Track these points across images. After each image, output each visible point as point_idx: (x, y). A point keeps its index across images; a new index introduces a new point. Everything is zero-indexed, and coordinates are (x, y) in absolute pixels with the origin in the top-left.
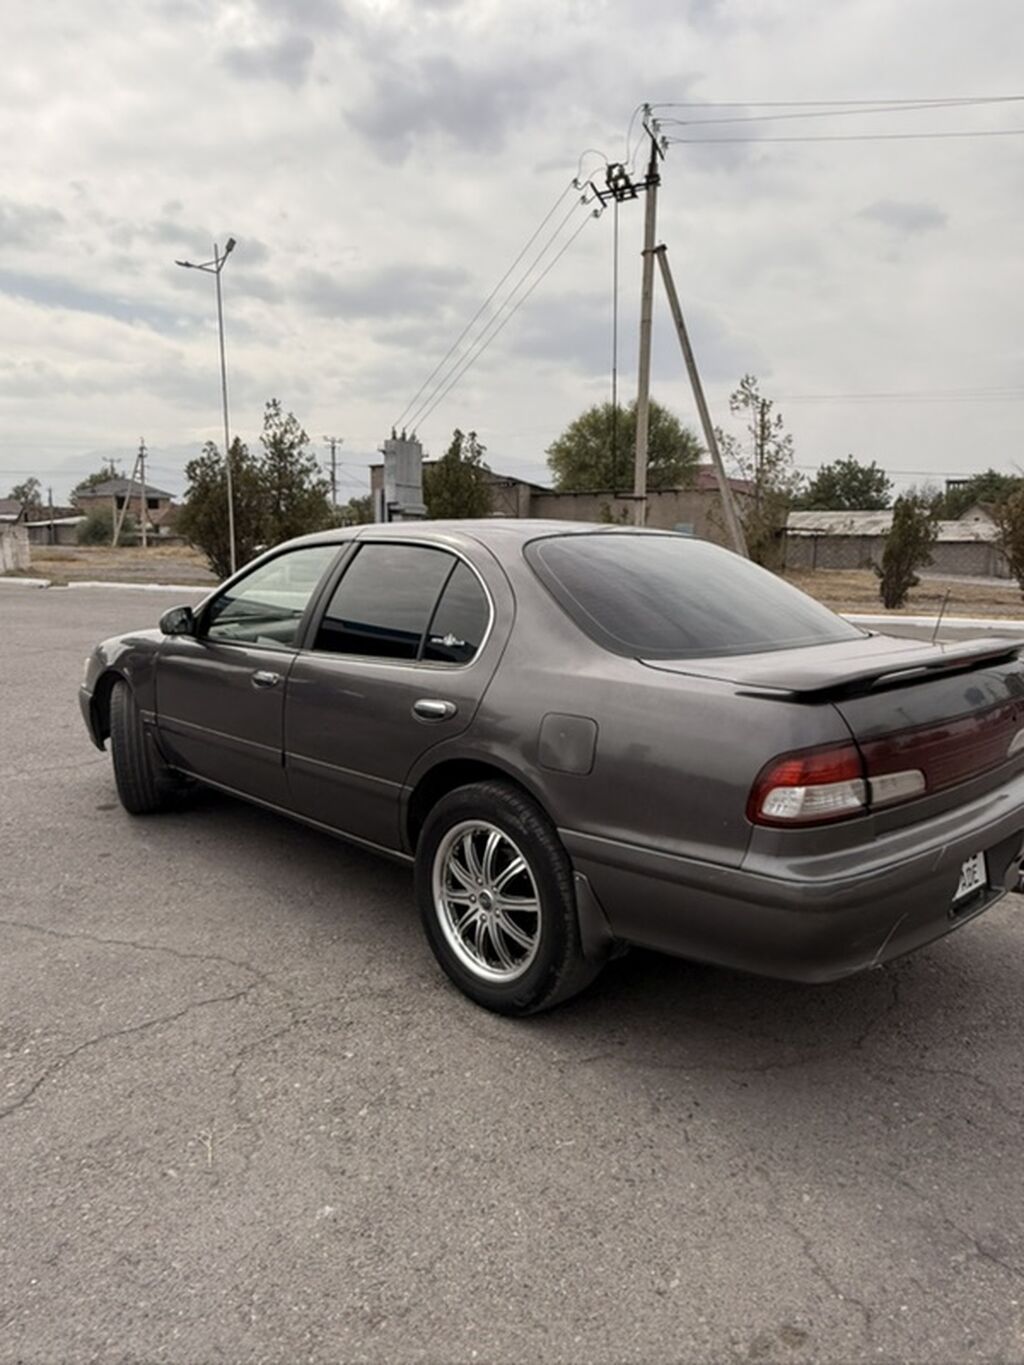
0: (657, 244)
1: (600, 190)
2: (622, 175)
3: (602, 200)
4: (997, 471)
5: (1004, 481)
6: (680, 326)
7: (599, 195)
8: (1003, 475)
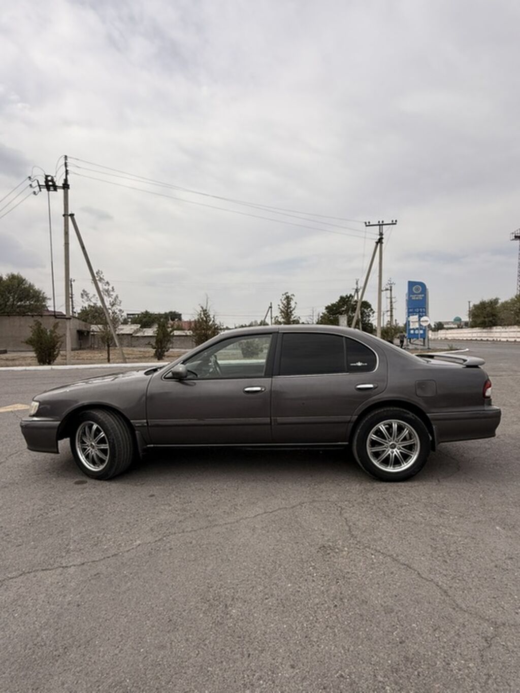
0: (70, 213)
1: (40, 184)
2: (52, 181)
3: (40, 188)
4: (148, 310)
5: (151, 314)
6: (83, 248)
7: (39, 186)
8: (151, 312)
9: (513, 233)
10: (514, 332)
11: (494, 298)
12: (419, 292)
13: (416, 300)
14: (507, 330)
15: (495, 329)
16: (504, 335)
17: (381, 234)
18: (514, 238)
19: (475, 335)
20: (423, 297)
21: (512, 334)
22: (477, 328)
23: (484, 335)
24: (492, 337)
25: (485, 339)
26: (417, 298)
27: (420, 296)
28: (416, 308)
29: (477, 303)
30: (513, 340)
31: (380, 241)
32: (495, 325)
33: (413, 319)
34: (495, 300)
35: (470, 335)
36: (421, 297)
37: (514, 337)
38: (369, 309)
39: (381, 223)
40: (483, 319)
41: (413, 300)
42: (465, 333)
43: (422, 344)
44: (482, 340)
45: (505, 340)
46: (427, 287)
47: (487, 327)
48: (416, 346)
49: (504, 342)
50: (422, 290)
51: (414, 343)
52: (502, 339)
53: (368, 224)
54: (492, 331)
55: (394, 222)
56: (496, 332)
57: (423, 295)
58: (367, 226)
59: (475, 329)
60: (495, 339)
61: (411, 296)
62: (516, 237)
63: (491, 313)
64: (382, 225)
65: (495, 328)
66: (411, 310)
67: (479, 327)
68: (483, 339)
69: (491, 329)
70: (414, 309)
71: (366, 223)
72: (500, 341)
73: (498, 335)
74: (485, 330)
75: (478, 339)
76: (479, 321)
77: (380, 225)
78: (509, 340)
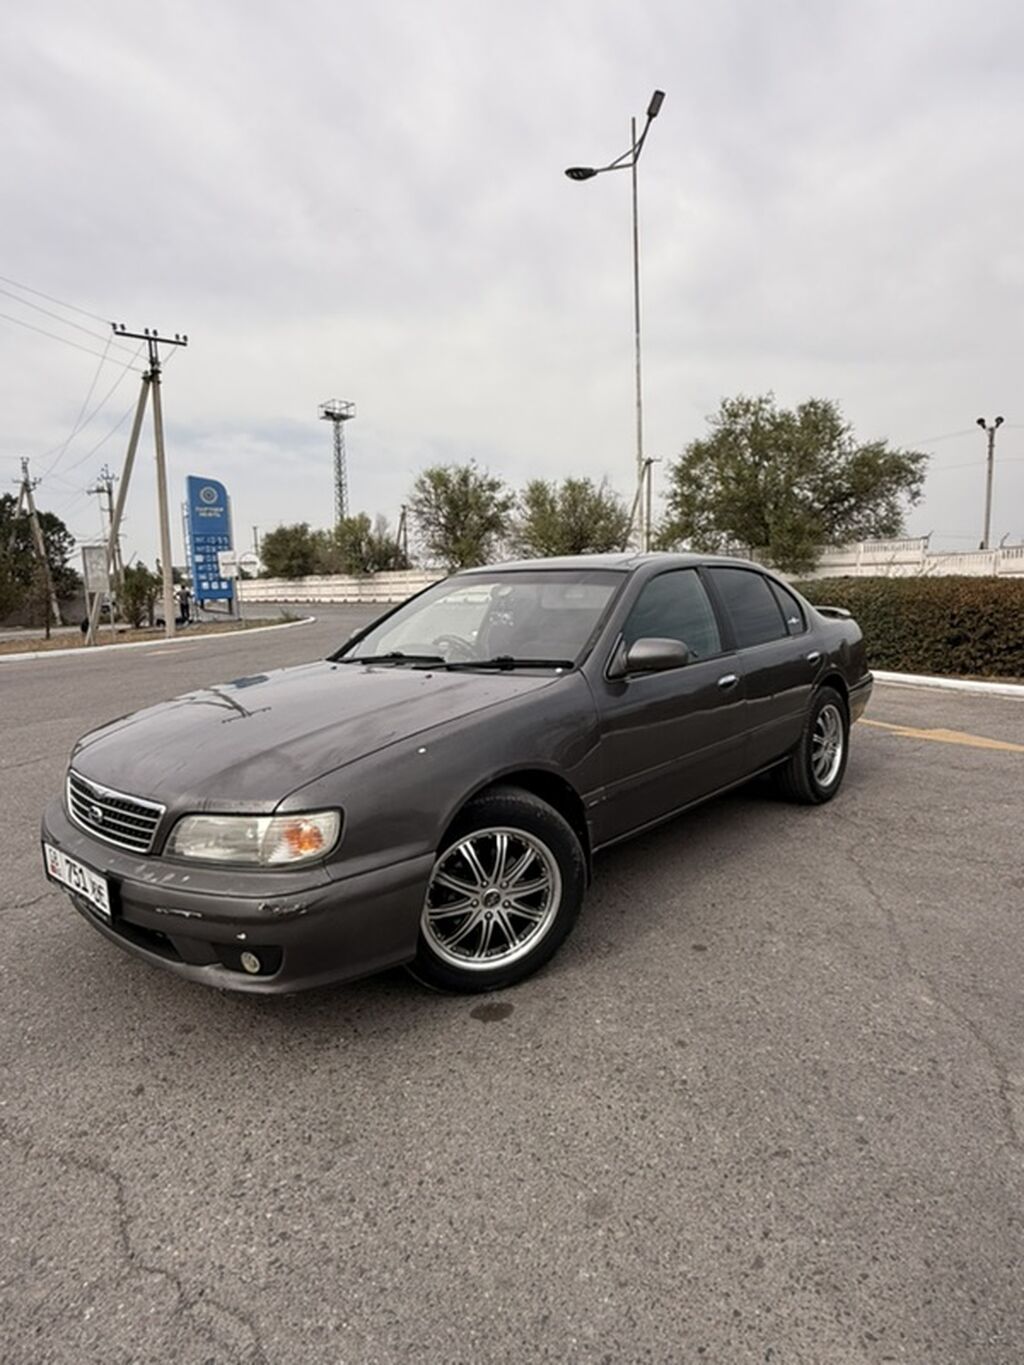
9: (322, 406)
10: (342, 585)
11: (301, 523)
12: (213, 501)
13: (208, 518)
14: (330, 582)
15: (309, 580)
16: (325, 591)
17: (154, 361)
18: (323, 415)
19: (272, 592)
20: (221, 513)
21: (339, 590)
22: (276, 579)
23: (290, 591)
24: (305, 596)
25: (293, 599)
26: (210, 515)
27: (216, 509)
28: (209, 536)
29: (273, 531)
30: (341, 599)
31: (152, 377)
32: (307, 574)
33: (225, 557)
34: (302, 527)
35: (263, 592)
36: (217, 512)
37: (343, 595)
38: (62, 534)
39: (151, 335)
40: (286, 562)
41: (203, 518)
42: (253, 589)
43: (226, 610)
44: (286, 601)
45: (328, 600)
46: (229, 493)
47: (295, 576)
48: (216, 616)
49: (325, 603)
50: (219, 499)
51: (211, 608)
52: (323, 599)
53: (119, 330)
54: (304, 583)
55: (182, 340)
56: (311, 586)
57: (221, 509)
58: (118, 333)
59: (270, 580)
60: (311, 599)
61: (197, 509)
62: (327, 413)
63: (300, 551)
64: (156, 340)
65: (308, 578)
66: (198, 540)
67: (280, 576)
68: (290, 599)
69: (301, 580)
70: (206, 537)
71: (114, 326)
72: (319, 602)
73: (314, 591)
74: (291, 583)
75: (279, 599)
76: (282, 564)
77: (150, 339)
78: (336, 599)
